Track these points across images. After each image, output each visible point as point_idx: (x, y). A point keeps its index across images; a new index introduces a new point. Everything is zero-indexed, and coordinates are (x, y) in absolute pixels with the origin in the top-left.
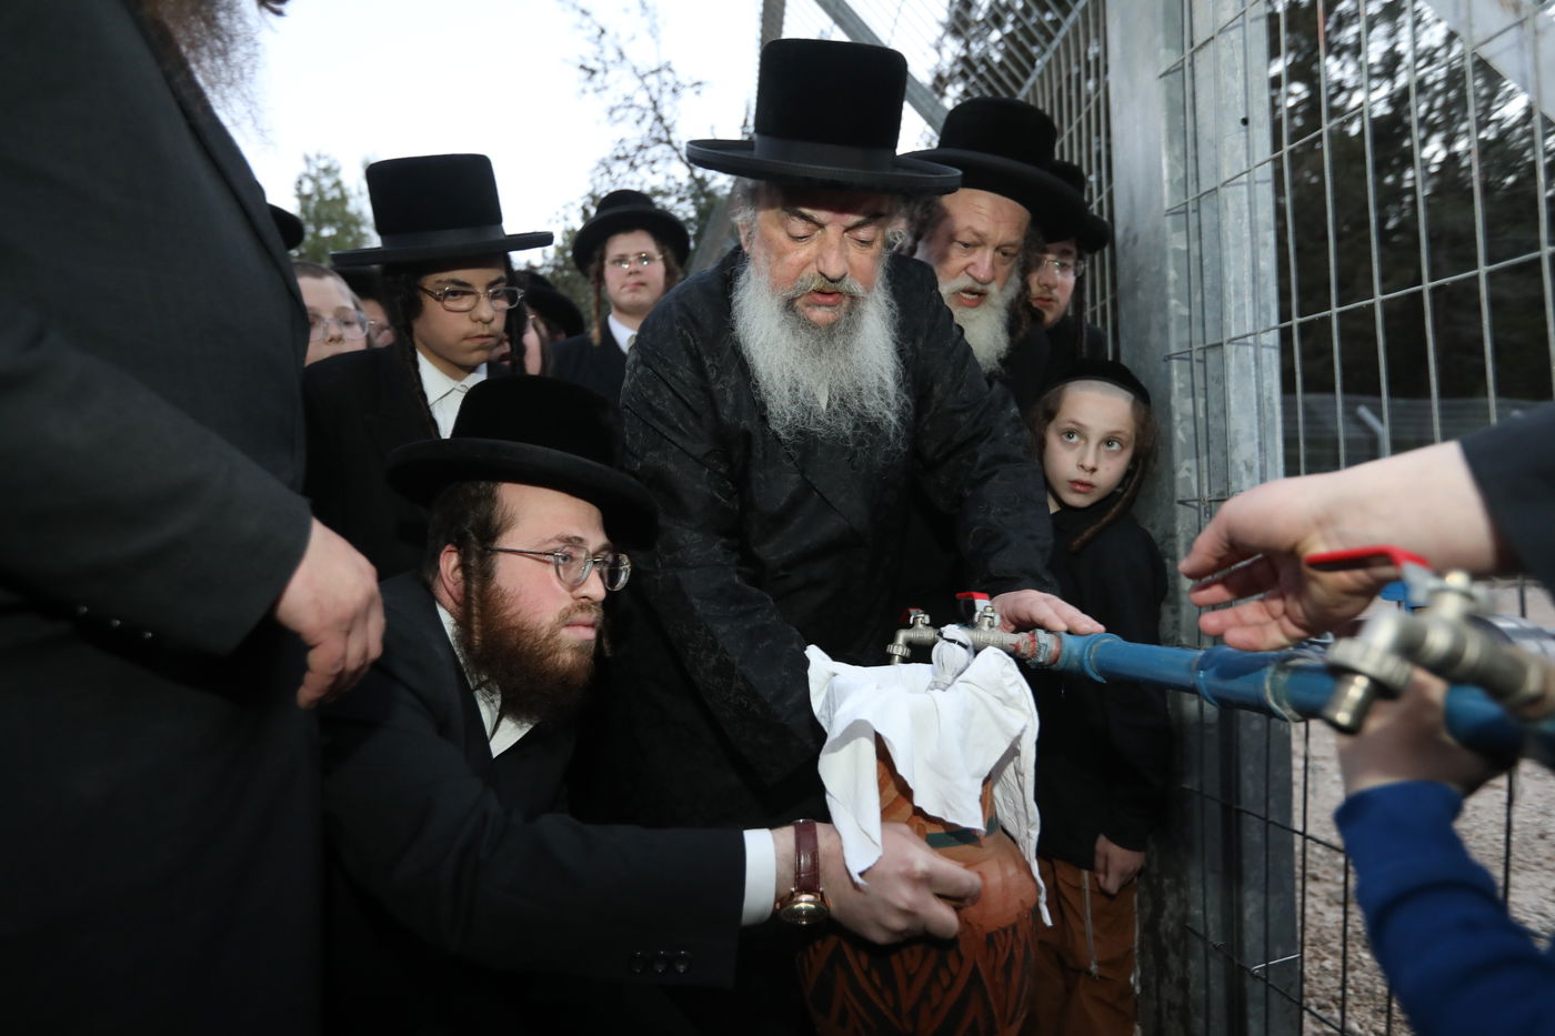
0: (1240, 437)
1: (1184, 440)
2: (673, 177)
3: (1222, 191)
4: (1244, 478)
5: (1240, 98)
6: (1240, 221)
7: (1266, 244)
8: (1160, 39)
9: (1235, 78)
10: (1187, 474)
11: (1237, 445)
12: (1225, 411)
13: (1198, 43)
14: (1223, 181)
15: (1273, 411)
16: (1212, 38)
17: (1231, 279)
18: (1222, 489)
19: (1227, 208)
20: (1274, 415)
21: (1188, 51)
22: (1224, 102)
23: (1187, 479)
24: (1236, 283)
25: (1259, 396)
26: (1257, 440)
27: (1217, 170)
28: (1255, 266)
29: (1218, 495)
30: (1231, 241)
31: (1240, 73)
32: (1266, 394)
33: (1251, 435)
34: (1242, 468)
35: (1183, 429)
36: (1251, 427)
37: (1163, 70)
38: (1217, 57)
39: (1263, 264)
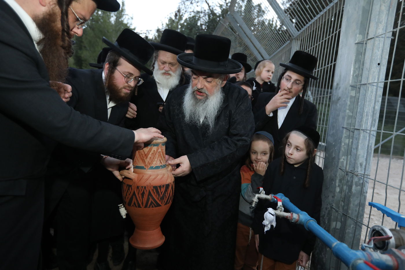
0: (360, 156)
1: (344, 151)
2: (203, 8)
3: (368, 85)
4: (359, 168)
5: (379, 57)
6: (372, 94)
7: (378, 101)
8: (358, 31)
9: (378, 50)
10: (343, 160)
11: (359, 159)
12: (357, 148)
13: (369, 38)
14: (368, 82)
15: (371, 150)
16: (374, 38)
17: (366, 111)
18: (352, 169)
19: (368, 90)
20: (371, 151)
21: (365, 39)
22: (374, 58)
23: (343, 162)
24: (367, 112)
25: (368, 146)
26: (365, 158)
27: (368, 78)
28: (374, 108)
29: (351, 171)
30: (368, 100)
31: (380, 50)
32: (370, 145)
33: (363, 157)
34: (359, 165)
35: (344, 148)
36: (364, 154)
37: (357, 42)
38: (374, 44)
39: (376, 107)
